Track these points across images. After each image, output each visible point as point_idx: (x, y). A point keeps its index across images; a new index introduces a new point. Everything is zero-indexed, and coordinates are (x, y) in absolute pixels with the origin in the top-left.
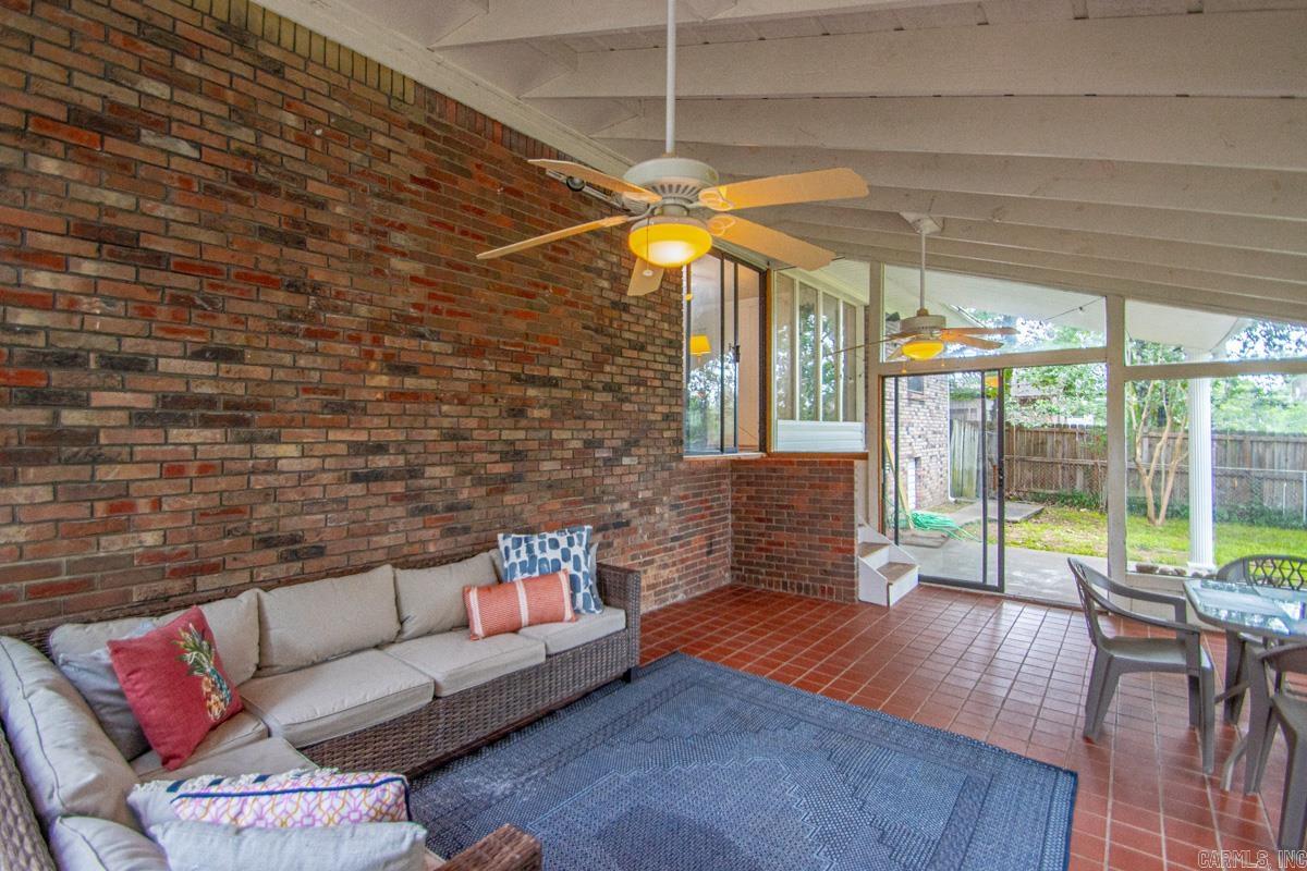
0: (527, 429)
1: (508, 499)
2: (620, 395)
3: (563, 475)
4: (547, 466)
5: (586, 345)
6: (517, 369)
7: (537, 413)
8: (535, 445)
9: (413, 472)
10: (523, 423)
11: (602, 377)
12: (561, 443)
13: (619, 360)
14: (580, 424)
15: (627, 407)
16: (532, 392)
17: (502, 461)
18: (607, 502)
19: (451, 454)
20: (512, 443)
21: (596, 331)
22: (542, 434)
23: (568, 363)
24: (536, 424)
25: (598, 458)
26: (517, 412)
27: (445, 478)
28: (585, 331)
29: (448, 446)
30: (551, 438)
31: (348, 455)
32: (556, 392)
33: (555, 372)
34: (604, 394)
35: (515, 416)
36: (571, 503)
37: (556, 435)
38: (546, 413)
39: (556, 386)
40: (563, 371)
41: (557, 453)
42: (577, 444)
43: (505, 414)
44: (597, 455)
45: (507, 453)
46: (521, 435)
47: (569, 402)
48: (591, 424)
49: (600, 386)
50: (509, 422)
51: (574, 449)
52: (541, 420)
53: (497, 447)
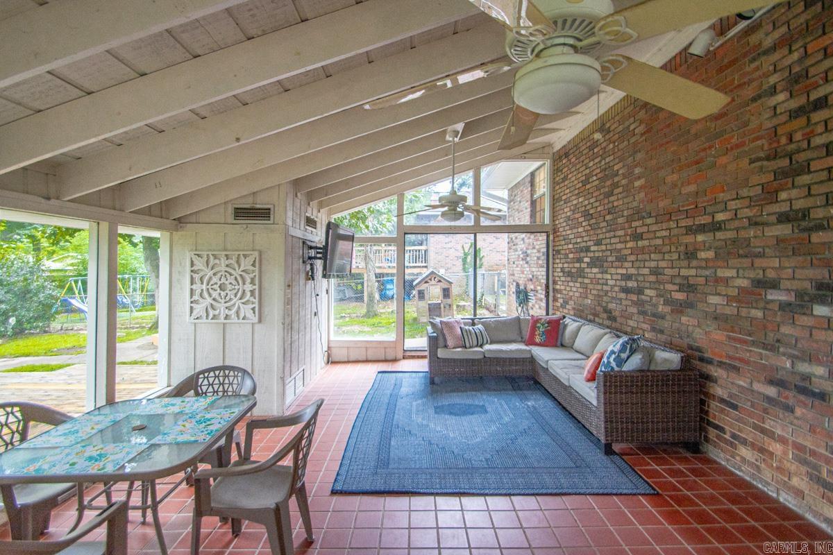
0: (696, 268)
1: (684, 319)
2: (804, 224)
3: (728, 311)
4: (713, 300)
5: (755, 179)
6: (689, 222)
7: (702, 255)
8: (701, 280)
9: (640, 291)
10: (694, 263)
11: (776, 208)
12: (726, 281)
13: (805, 179)
14: (747, 262)
15: (817, 237)
16: (700, 238)
17: (680, 291)
18: (784, 354)
19: (654, 282)
20: (687, 278)
21: (768, 158)
22: (707, 273)
23: (733, 205)
24: (703, 264)
25: (772, 301)
26: (690, 255)
27: (652, 296)
28: (753, 165)
29: (653, 278)
30: (715, 275)
31: (621, 280)
32: (719, 235)
33: (720, 217)
34: (779, 227)
35: (688, 258)
36: (735, 339)
37: (721, 273)
38: (710, 254)
39: (719, 229)
40: (728, 213)
41: (721, 289)
42: (744, 283)
43: (682, 257)
44: (769, 297)
45: (684, 285)
46: (693, 272)
47: (734, 241)
48: (759, 262)
49: (773, 219)
50: (685, 263)
51: (739, 288)
52: (707, 260)
53: (678, 281)
